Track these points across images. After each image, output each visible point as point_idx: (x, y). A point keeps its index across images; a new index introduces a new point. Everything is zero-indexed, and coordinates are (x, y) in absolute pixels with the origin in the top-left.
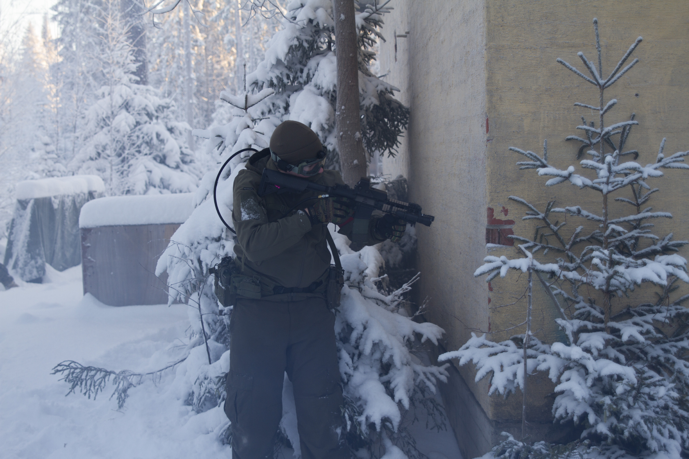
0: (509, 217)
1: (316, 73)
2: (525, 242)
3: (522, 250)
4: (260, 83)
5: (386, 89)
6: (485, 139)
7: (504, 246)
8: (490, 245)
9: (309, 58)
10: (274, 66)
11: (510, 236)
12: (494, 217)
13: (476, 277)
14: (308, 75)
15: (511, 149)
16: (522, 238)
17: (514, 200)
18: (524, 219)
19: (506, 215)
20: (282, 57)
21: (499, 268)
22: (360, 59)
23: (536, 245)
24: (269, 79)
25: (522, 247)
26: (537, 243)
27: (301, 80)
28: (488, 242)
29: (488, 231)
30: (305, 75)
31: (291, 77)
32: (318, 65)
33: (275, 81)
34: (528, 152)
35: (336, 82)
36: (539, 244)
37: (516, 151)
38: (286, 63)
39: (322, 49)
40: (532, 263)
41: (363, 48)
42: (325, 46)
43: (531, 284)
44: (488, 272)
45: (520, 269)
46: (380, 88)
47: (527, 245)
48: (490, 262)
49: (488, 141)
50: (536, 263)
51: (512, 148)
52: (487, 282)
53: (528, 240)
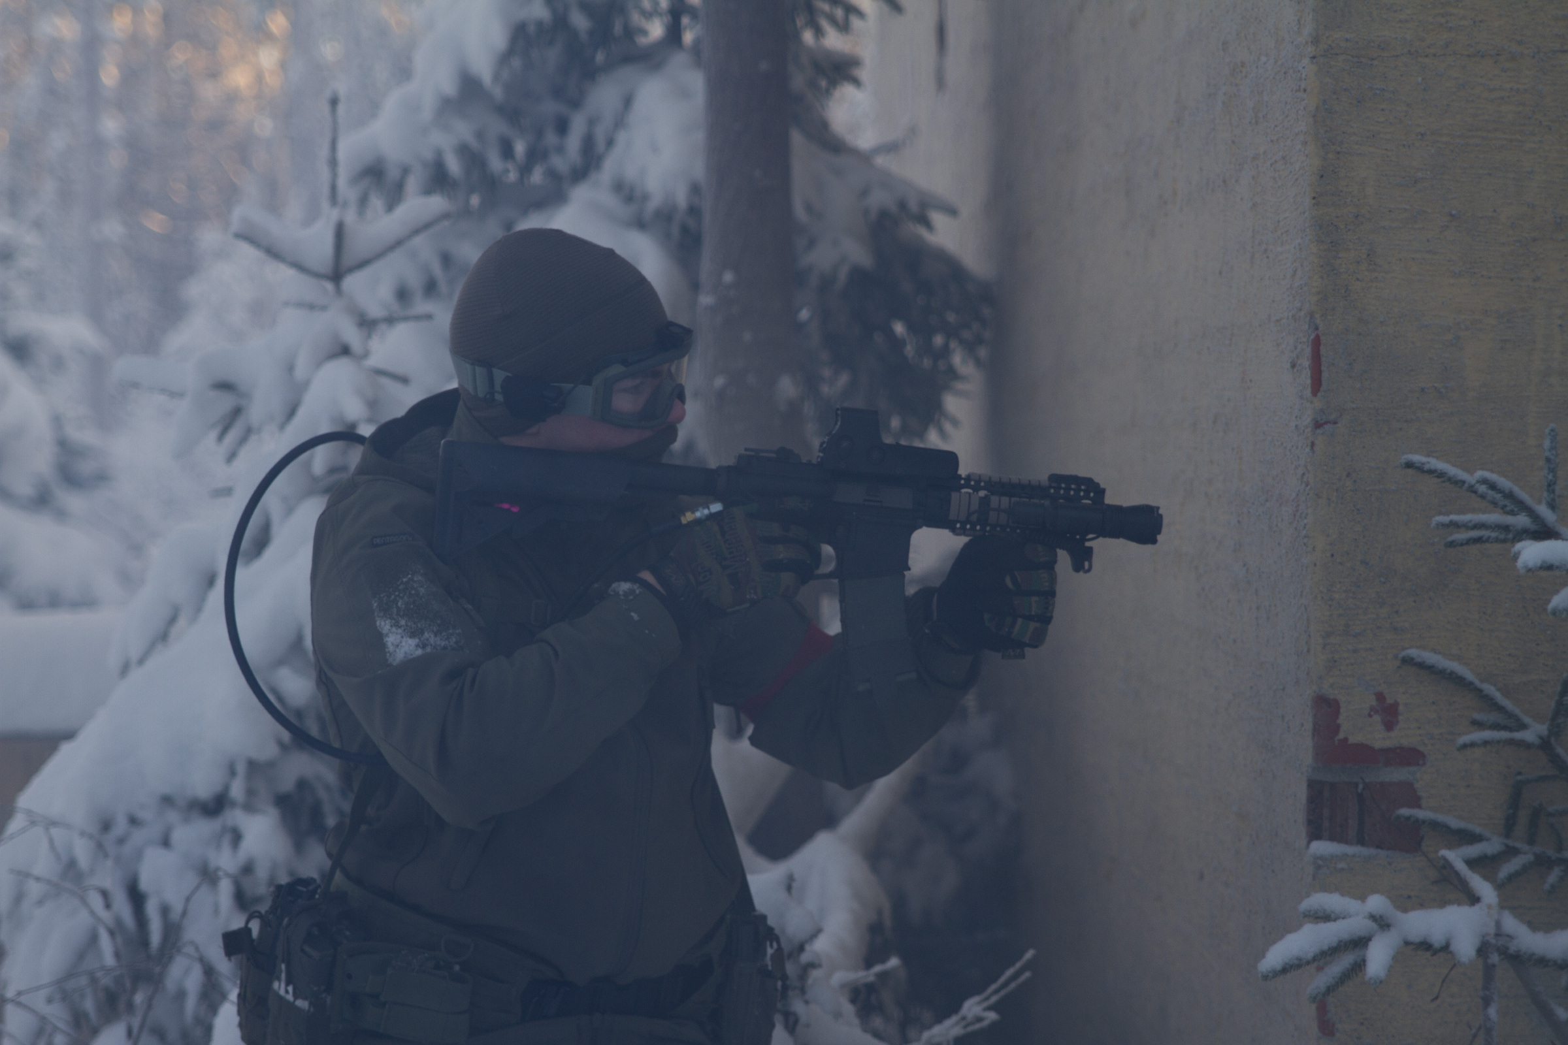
0: (1403, 736)
1: (621, 138)
2: (1466, 837)
3: (1457, 874)
4: (393, 174)
5: (903, 205)
6: (1307, 419)
7: (1383, 853)
8: (1321, 847)
9: (590, 74)
10: (448, 107)
11: (1404, 812)
12: (1341, 736)
13: (1266, 977)
14: (588, 144)
15: (1409, 465)
16: (1454, 823)
17: (1421, 666)
18: (1465, 746)
19: (1389, 726)
20: (483, 67)
21: (1360, 943)
22: (798, 82)
23: (1510, 852)
24: (429, 155)
25: (1455, 857)
26: (1518, 845)
27: (560, 164)
28: (1315, 833)
29: (1318, 793)
30: (574, 142)
31: (520, 148)
32: (628, 102)
33: (454, 166)
34: (1480, 474)
35: (699, 171)
36: (1526, 848)
37: (1431, 472)
38: (498, 93)
39: (642, 41)
40: (1498, 924)
41: (808, 37)
42: (656, 30)
43: (1492, 1012)
44: (1314, 959)
45: (1446, 948)
46: (879, 199)
47: (1474, 850)
48: (1325, 917)
49: (1318, 425)
50: (1511, 924)
51: (1417, 458)
52: (1313, 999)
53: (1478, 830)
